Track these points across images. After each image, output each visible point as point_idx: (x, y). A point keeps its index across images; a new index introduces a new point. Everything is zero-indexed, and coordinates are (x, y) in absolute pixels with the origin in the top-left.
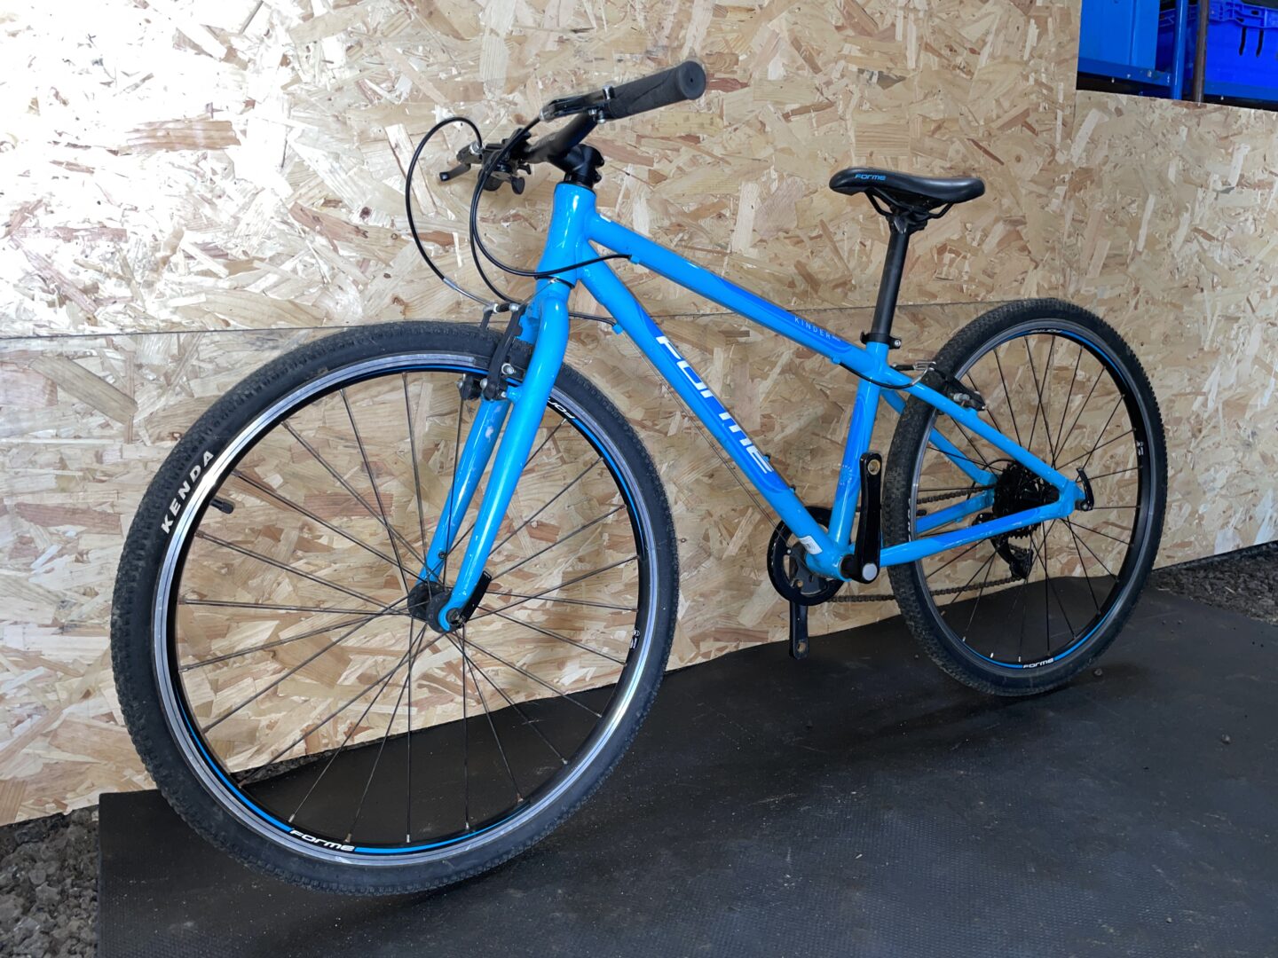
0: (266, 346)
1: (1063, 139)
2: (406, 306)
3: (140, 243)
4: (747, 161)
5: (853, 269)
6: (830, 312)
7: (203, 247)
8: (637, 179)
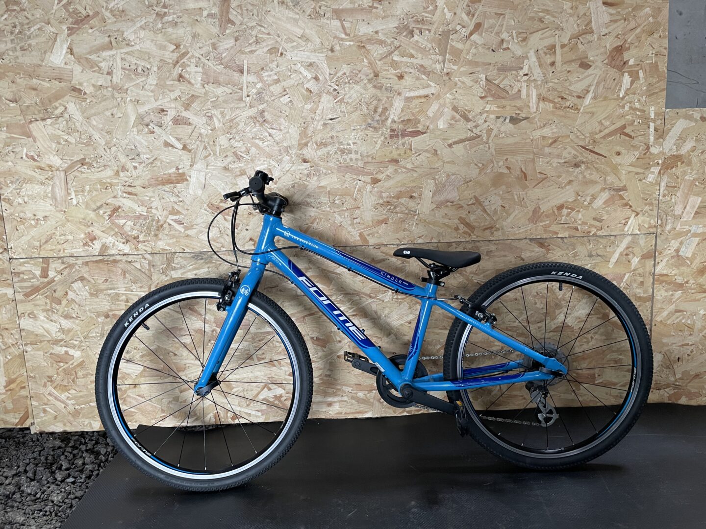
0: (198, 259)
1: (656, 139)
3: (153, 220)
4: (426, 170)
5: (497, 220)
6: (482, 243)
7: (175, 221)
8: (364, 182)
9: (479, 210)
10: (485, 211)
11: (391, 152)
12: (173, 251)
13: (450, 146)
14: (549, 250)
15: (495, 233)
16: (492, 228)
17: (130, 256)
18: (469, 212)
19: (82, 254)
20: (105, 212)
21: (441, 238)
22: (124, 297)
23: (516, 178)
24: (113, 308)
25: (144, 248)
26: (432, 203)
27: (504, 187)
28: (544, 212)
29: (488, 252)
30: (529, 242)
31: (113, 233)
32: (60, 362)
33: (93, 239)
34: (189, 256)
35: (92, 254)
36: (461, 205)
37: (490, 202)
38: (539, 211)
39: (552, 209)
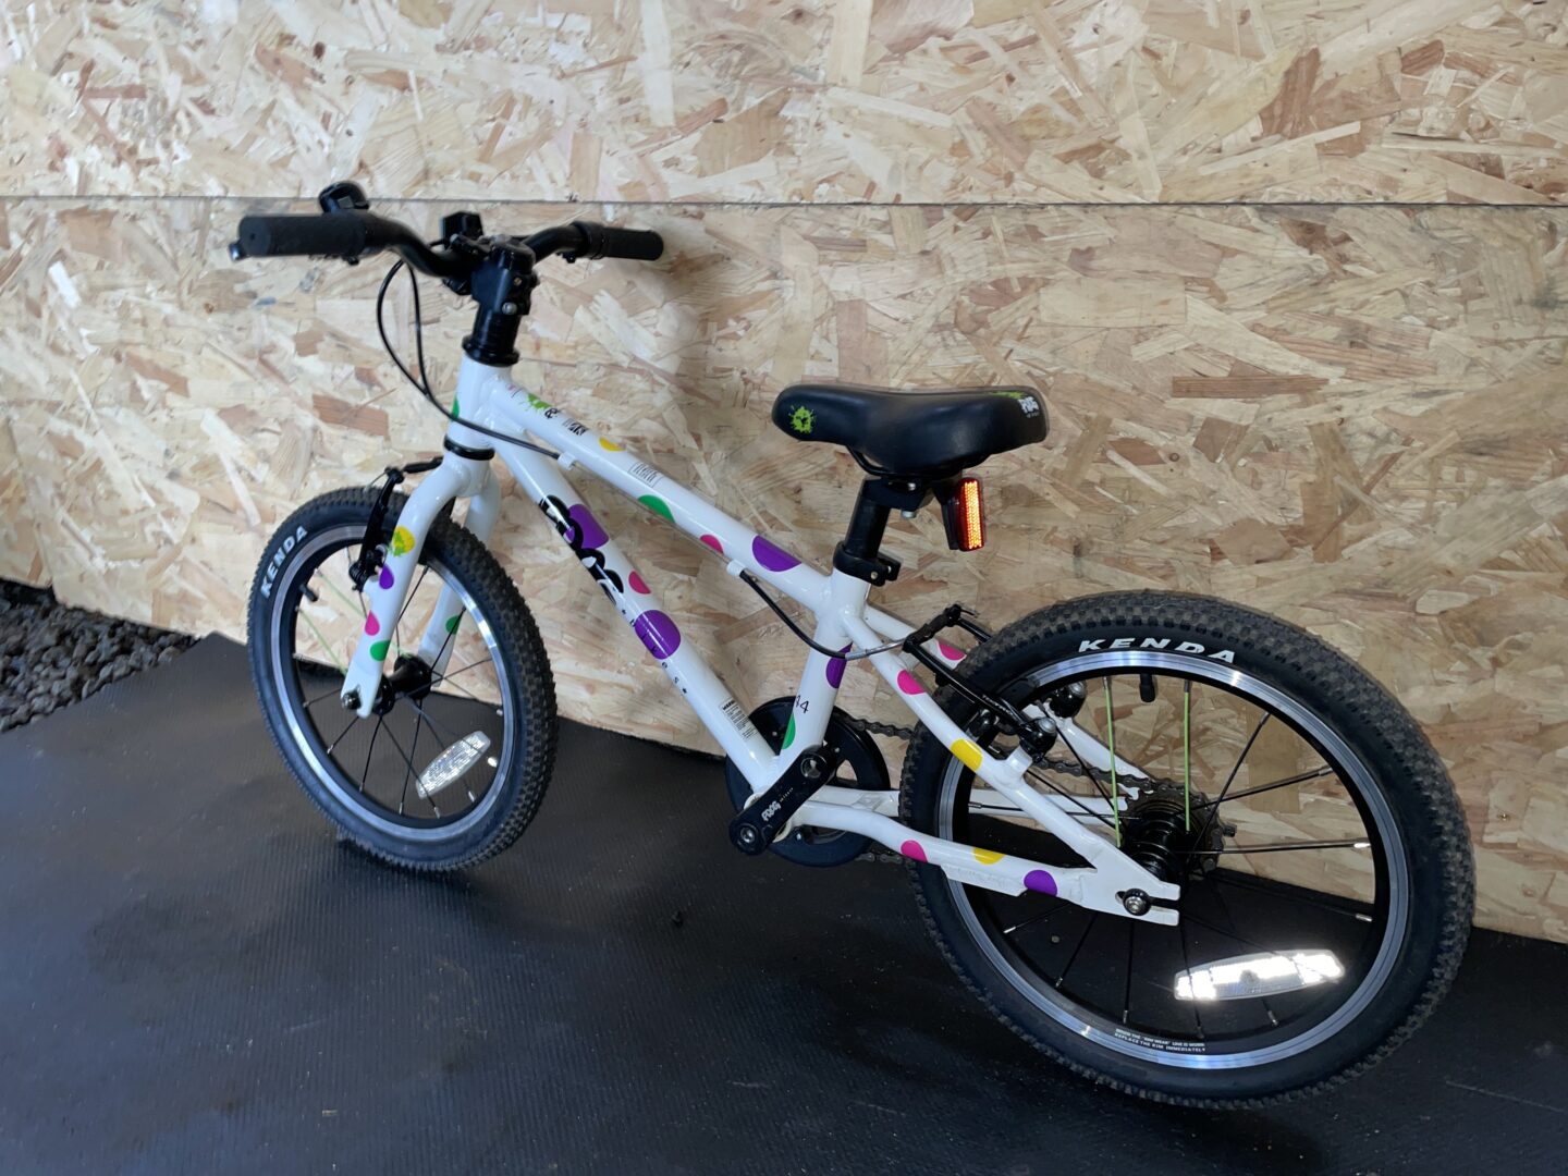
3: (155, 100)
5: (1125, 114)
6: (1052, 211)
7: (195, 101)
9: (1052, 69)
10: (1073, 71)
14: (1344, 259)
15: (1111, 171)
16: (1098, 148)
17: (132, 203)
18: (1010, 79)
19: (51, 191)
20: (71, 76)
22: (137, 314)
24: (126, 337)
25: (153, 182)
26: (874, 39)
28: (1336, 78)
29: (1076, 251)
30: (1255, 221)
31: (90, 137)
32: (64, 454)
33: (62, 153)
35: (66, 194)
36: (975, 51)
37: (1095, 31)
38: (1312, 76)
39: (1380, 66)
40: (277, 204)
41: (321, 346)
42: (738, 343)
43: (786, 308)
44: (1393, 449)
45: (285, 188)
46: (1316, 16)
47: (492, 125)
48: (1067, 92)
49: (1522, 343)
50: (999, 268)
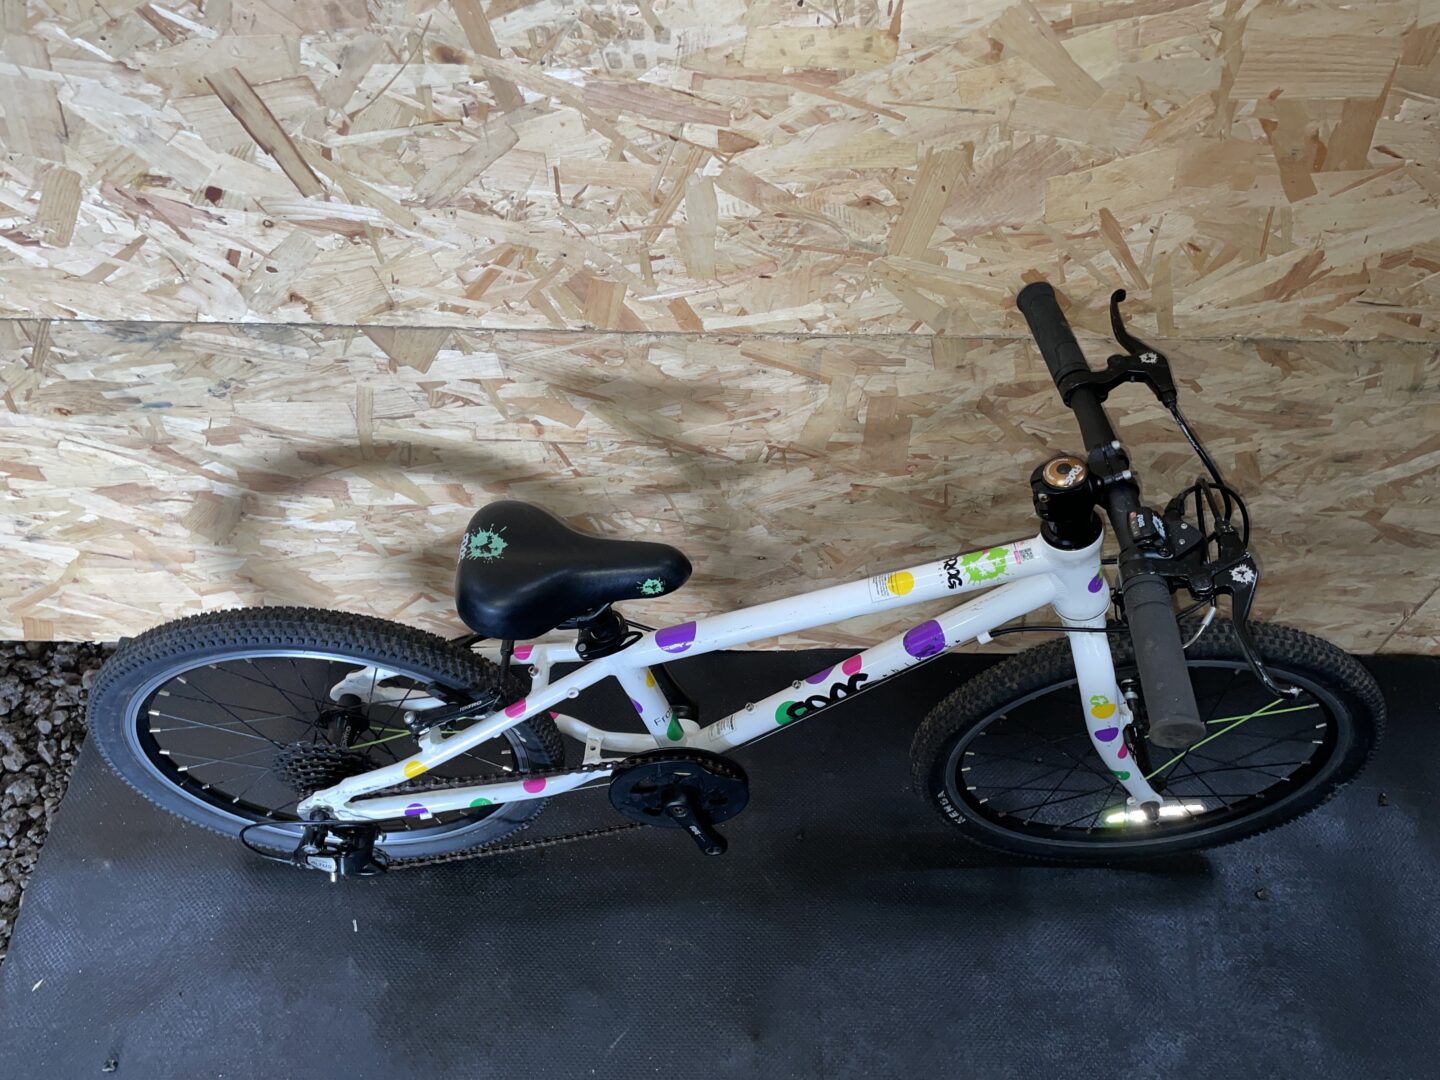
0: (131, 338)
2: (311, 305)
4: (944, 114)
8: (692, 146)
9: (1105, 254)
10: (1125, 255)
11: (811, 40)
12: (37, 314)
13: (1063, 28)
14: (1294, 368)
18: (1067, 258)
21: (950, 321)
23: (1281, 162)
26: (942, 224)
27: (1222, 191)
28: (1332, 269)
34: (97, 329)
36: (1043, 237)
37: (1152, 231)
38: (1314, 268)
39: (1364, 265)
40: (163, 326)
41: (242, 437)
42: (765, 425)
43: (819, 402)
44: (1286, 462)
45: (172, 313)
46: (1331, 232)
47: (481, 271)
48: (1115, 269)
49: (1394, 408)
50: (1026, 375)
